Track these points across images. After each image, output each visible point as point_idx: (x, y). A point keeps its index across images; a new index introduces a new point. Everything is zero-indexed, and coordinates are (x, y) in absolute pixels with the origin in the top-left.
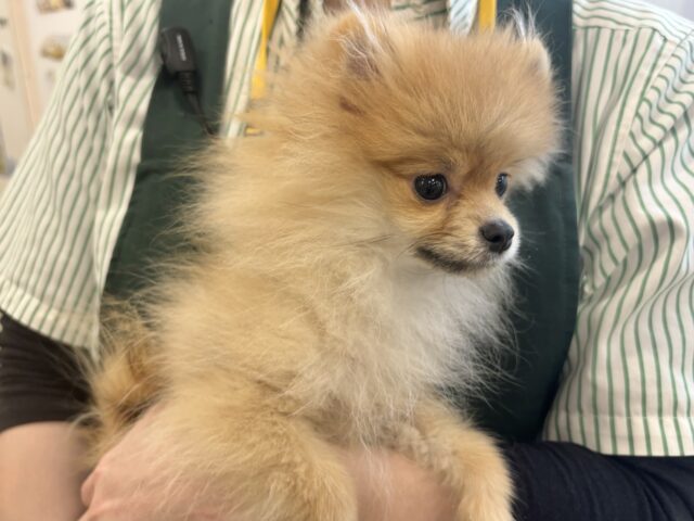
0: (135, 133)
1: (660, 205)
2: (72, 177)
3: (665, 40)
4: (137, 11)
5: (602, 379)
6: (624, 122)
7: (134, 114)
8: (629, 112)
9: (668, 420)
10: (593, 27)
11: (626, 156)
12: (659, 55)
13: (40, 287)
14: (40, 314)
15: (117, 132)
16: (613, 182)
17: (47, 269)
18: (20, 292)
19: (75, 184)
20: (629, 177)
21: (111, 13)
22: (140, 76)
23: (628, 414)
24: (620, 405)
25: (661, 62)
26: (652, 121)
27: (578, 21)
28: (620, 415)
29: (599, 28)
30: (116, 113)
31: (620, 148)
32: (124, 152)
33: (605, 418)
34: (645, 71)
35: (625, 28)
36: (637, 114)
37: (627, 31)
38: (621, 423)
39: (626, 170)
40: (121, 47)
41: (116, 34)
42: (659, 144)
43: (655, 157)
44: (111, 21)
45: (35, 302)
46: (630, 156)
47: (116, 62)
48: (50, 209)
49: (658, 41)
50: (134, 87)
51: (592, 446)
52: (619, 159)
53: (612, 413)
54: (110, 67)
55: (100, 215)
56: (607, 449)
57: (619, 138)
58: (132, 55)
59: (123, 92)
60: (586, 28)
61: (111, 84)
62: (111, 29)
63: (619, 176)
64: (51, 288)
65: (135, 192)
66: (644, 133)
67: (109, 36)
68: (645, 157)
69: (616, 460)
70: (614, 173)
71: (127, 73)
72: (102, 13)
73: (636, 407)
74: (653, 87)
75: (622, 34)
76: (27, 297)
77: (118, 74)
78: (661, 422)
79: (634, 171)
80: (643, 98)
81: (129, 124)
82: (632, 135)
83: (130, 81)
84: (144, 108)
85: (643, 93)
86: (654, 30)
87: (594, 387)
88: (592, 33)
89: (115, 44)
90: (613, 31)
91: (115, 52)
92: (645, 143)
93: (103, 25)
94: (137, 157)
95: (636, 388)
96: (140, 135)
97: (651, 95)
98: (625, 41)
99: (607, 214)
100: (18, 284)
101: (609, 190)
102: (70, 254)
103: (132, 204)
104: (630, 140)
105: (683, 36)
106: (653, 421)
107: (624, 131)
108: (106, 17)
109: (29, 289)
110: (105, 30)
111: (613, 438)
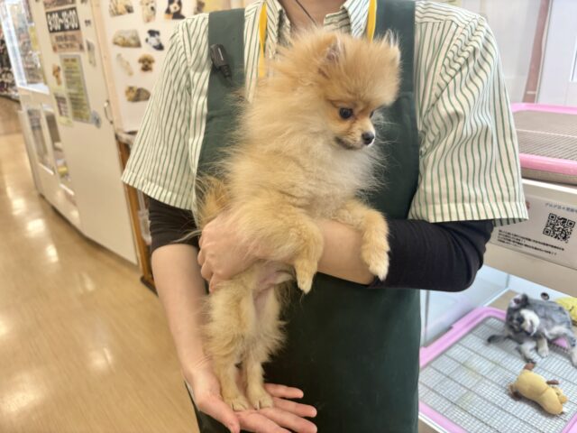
0: (203, 100)
1: (453, 106)
3: (458, 26)
4: (197, 38)
5: (429, 188)
6: (437, 69)
7: (202, 89)
8: (440, 64)
9: (460, 205)
10: (425, 22)
11: (438, 84)
12: (454, 34)
13: (162, 181)
14: (164, 194)
15: (195, 99)
16: (433, 97)
18: (153, 184)
19: (173, 130)
20: (440, 95)
21: (184, 41)
22: (202, 71)
23: (441, 203)
24: (437, 200)
25: (455, 38)
26: (451, 67)
27: (417, 19)
29: (428, 22)
30: (193, 90)
31: (435, 81)
32: (199, 109)
33: (431, 207)
34: (447, 43)
35: (439, 21)
36: (443, 65)
37: (440, 23)
38: (438, 208)
39: (438, 91)
40: (191, 60)
41: (188, 51)
42: (453, 78)
43: (451, 85)
44: (184, 45)
45: (161, 189)
46: (440, 84)
47: (190, 65)
49: (454, 27)
50: (200, 76)
51: (425, 218)
52: (435, 87)
53: (434, 203)
54: (187, 67)
55: (191, 140)
57: (435, 77)
58: (198, 61)
59: (196, 80)
60: (421, 23)
61: (188, 76)
62: (185, 49)
63: (436, 95)
65: (207, 128)
66: (447, 73)
67: (185, 52)
68: (447, 84)
69: (436, 224)
70: (433, 94)
71: (196, 71)
72: (180, 41)
73: (445, 200)
74: (451, 51)
75: (438, 25)
76: (157, 187)
77: (192, 73)
78: (456, 207)
79: (442, 91)
80: (446, 56)
81: (200, 95)
82: (441, 75)
83: (197, 74)
84: (206, 86)
85: (446, 54)
86: (452, 21)
87: (425, 192)
88: (424, 25)
89: (188, 56)
90: (434, 23)
91: (189, 60)
92: (447, 78)
93: (181, 47)
94: (205, 110)
95: (444, 191)
96: (206, 99)
97: (450, 55)
98: (439, 28)
99: (430, 113)
100: (151, 181)
101: (432, 102)
103: (205, 133)
104: (440, 77)
105: (467, 23)
106: (453, 206)
107: (437, 73)
108: (182, 43)
110: (182, 50)
111: (435, 215)
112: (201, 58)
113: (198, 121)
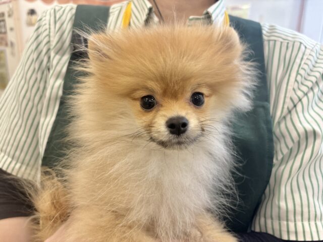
0: (60, 82)
1: (308, 123)
2: (29, 101)
3: (306, 47)
4: (62, 24)
6: (290, 83)
7: (60, 72)
9: (312, 223)
10: (272, 40)
11: (291, 99)
12: (304, 54)
13: (12, 153)
14: (12, 165)
15: (51, 81)
16: (285, 110)
17: (16, 144)
19: (30, 104)
20: (292, 109)
21: (50, 25)
22: (63, 55)
23: (295, 221)
24: (291, 216)
25: (305, 57)
26: (302, 84)
27: (265, 38)
28: (291, 221)
29: (275, 41)
30: (51, 72)
31: (288, 95)
32: (55, 90)
33: (284, 223)
34: (298, 61)
35: (287, 41)
36: (296, 80)
37: (288, 43)
38: (292, 225)
39: (291, 106)
40: (54, 41)
41: (52, 34)
42: (306, 94)
43: (305, 100)
44: (50, 28)
45: (10, 159)
46: (293, 99)
47: (52, 47)
48: (18, 115)
49: (303, 48)
50: (60, 60)
51: (277, 235)
52: (288, 100)
53: (287, 220)
54: (49, 50)
55: (42, 120)
56: (285, 238)
57: (288, 91)
58: (59, 45)
59: (55, 62)
60: (269, 41)
61: (49, 58)
62: (50, 32)
63: (288, 108)
64: (18, 153)
65: (59, 110)
66: (299, 89)
67: (49, 35)
68: (300, 100)
70: (286, 107)
71: (57, 53)
72: (45, 24)
73: (299, 217)
74: (302, 68)
75: (286, 44)
76: (6, 157)
77: (52, 54)
78: (309, 224)
79: (295, 106)
80: (298, 73)
81: (57, 78)
82: (294, 89)
83: (58, 57)
84: (64, 70)
85: (298, 71)
86: (301, 43)
87: (279, 207)
88: (272, 43)
89: (52, 39)
90: (281, 43)
91: (51, 43)
92: (300, 94)
93: (46, 30)
94: (60, 93)
95: (298, 209)
96: (63, 82)
97: (301, 72)
98: (287, 48)
99: (283, 125)
101: (284, 114)
102: (27, 137)
103: (58, 115)
104: (293, 92)
105: (313, 46)
106: (306, 223)
107: (290, 88)
108: (47, 26)
109: (7, 153)
110: (47, 32)
111: (288, 232)
113: (52, 103)
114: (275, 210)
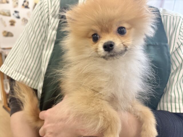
4: (55, 2)
6: (176, 36)
7: (55, 27)
8: (178, 33)
10: (165, 16)
11: (177, 43)
12: (182, 22)
15: (50, 31)
16: (175, 49)
20: (178, 48)
21: (48, 2)
23: (179, 103)
24: (177, 101)
27: (161, 14)
28: (177, 103)
29: (167, 16)
30: (50, 27)
31: (176, 41)
32: (52, 36)
33: (173, 104)
35: (173, 16)
37: (174, 17)
38: (177, 105)
39: (177, 46)
40: (51, 11)
41: (50, 7)
44: (48, 4)
47: (49, 14)
48: (29, 52)
50: (54, 21)
51: (170, 111)
53: (175, 103)
56: (174, 111)
57: (176, 39)
58: (54, 13)
59: (52, 21)
60: (164, 16)
61: (49, 19)
62: (48, 6)
63: (176, 48)
65: (54, 47)
66: (180, 38)
67: (48, 8)
68: (182, 44)
69: (176, 114)
70: (174, 47)
71: (53, 17)
72: (46, 2)
74: (182, 29)
75: (173, 18)
77: (51, 17)
79: (179, 46)
81: (53, 30)
84: (57, 26)
85: (180, 30)
86: (180, 17)
89: (50, 9)
90: (170, 17)
91: (49, 12)
92: (181, 41)
93: (46, 5)
94: (55, 38)
95: (181, 97)
96: (56, 33)
97: (182, 31)
98: (174, 19)
100: (18, 72)
101: (173, 51)
103: (54, 50)
104: (178, 40)
108: (47, 3)
109: (22, 73)
111: (176, 108)
112: (56, 12)
113: (50, 43)
114: (169, 98)
